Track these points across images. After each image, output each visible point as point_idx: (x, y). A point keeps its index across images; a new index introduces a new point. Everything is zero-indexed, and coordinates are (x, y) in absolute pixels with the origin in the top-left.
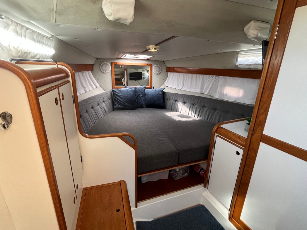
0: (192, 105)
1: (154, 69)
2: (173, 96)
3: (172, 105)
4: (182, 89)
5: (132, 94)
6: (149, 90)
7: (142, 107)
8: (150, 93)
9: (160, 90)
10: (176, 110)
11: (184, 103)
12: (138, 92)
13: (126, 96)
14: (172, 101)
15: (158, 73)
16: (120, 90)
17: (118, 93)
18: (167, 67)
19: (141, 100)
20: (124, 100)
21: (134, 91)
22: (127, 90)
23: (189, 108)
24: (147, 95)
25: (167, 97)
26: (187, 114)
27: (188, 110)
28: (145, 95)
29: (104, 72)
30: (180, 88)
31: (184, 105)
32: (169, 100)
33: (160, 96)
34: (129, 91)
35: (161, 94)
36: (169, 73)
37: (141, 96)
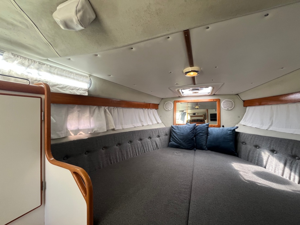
0: (289, 158)
1: (223, 104)
2: (251, 138)
3: (249, 152)
4: (269, 128)
5: (189, 131)
6: (214, 129)
7: (201, 148)
8: (214, 133)
9: (230, 129)
10: (256, 161)
11: (273, 151)
12: (199, 130)
13: (182, 133)
14: (249, 147)
15: (230, 109)
16: (177, 127)
17: (176, 130)
18: (244, 101)
19: (201, 139)
20: (179, 138)
21: (192, 128)
22: (184, 127)
23: (283, 162)
24: (211, 134)
25: (241, 139)
26: (279, 173)
27: (282, 165)
28: (207, 133)
29: (167, 110)
30: (265, 127)
31: (273, 155)
32: (246, 144)
33: (228, 136)
34: (186, 128)
35: (230, 135)
36: (248, 108)
37: (201, 134)
